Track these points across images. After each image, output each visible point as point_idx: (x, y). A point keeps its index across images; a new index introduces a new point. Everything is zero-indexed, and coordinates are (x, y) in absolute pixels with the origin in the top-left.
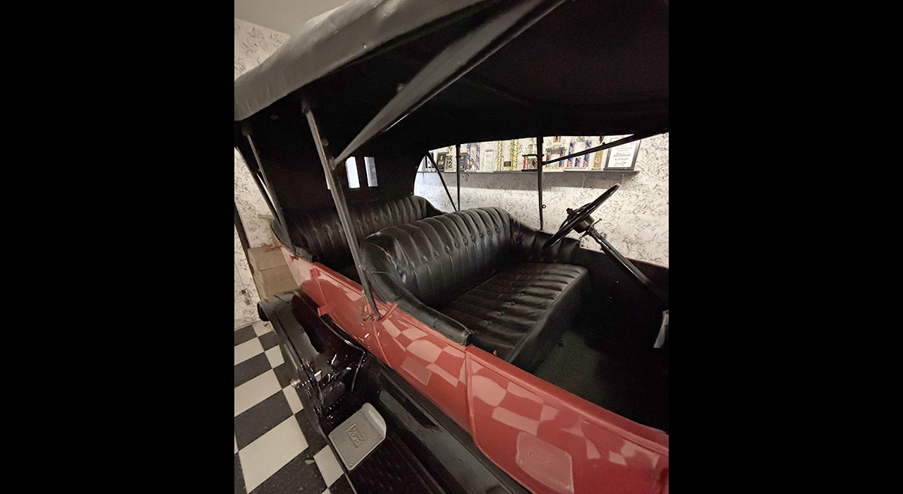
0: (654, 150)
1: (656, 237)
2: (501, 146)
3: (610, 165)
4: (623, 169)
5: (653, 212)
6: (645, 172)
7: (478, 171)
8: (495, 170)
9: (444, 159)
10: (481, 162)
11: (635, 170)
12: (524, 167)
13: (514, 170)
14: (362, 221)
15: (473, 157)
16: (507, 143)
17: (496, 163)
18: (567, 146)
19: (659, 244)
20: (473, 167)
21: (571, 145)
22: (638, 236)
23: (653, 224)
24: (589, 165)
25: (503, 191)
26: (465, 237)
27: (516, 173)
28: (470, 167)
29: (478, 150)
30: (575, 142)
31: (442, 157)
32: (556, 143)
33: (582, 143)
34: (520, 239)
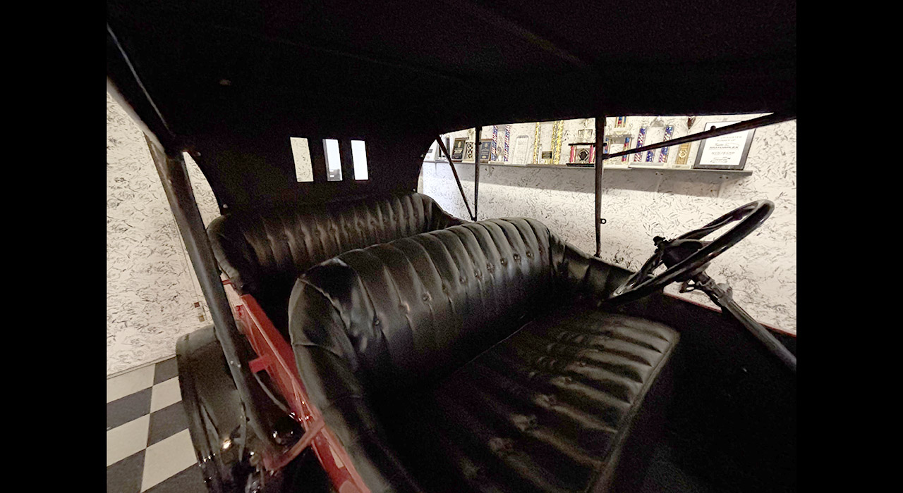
0: (779, 141)
1: (778, 272)
2: (540, 130)
3: (702, 162)
4: (726, 168)
5: (774, 234)
6: (761, 174)
7: (506, 163)
8: (529, 163)
9: (462, 147)
10: (510, 150)
11: (747, 169)
12: (570, 159)
13: (556, 163)
14: (339, 226)
15: (500, 144)
16: (547, 126)
17: (532, 154)
18: (635, 133)
19: (783, 284)
20: (500, 157)
21: (642, 131)
22: (747, 269)
23: (774, 253)
24: (669, 159)
25: (539, 190)
26: (479, 266)
27: (558, 168)
28: (496, 157)
29: (507, 135)
30: (647, 127)
31: (460, 143)
32: (619, 129)
33: (658, 129)
34: (563, 267)
